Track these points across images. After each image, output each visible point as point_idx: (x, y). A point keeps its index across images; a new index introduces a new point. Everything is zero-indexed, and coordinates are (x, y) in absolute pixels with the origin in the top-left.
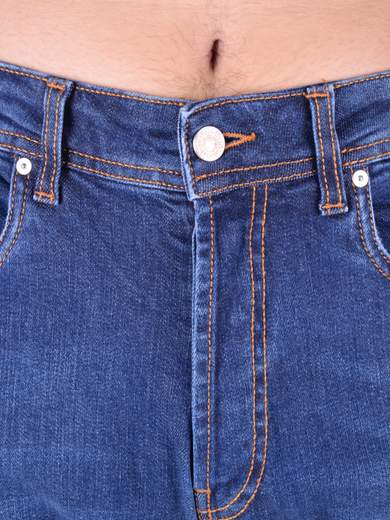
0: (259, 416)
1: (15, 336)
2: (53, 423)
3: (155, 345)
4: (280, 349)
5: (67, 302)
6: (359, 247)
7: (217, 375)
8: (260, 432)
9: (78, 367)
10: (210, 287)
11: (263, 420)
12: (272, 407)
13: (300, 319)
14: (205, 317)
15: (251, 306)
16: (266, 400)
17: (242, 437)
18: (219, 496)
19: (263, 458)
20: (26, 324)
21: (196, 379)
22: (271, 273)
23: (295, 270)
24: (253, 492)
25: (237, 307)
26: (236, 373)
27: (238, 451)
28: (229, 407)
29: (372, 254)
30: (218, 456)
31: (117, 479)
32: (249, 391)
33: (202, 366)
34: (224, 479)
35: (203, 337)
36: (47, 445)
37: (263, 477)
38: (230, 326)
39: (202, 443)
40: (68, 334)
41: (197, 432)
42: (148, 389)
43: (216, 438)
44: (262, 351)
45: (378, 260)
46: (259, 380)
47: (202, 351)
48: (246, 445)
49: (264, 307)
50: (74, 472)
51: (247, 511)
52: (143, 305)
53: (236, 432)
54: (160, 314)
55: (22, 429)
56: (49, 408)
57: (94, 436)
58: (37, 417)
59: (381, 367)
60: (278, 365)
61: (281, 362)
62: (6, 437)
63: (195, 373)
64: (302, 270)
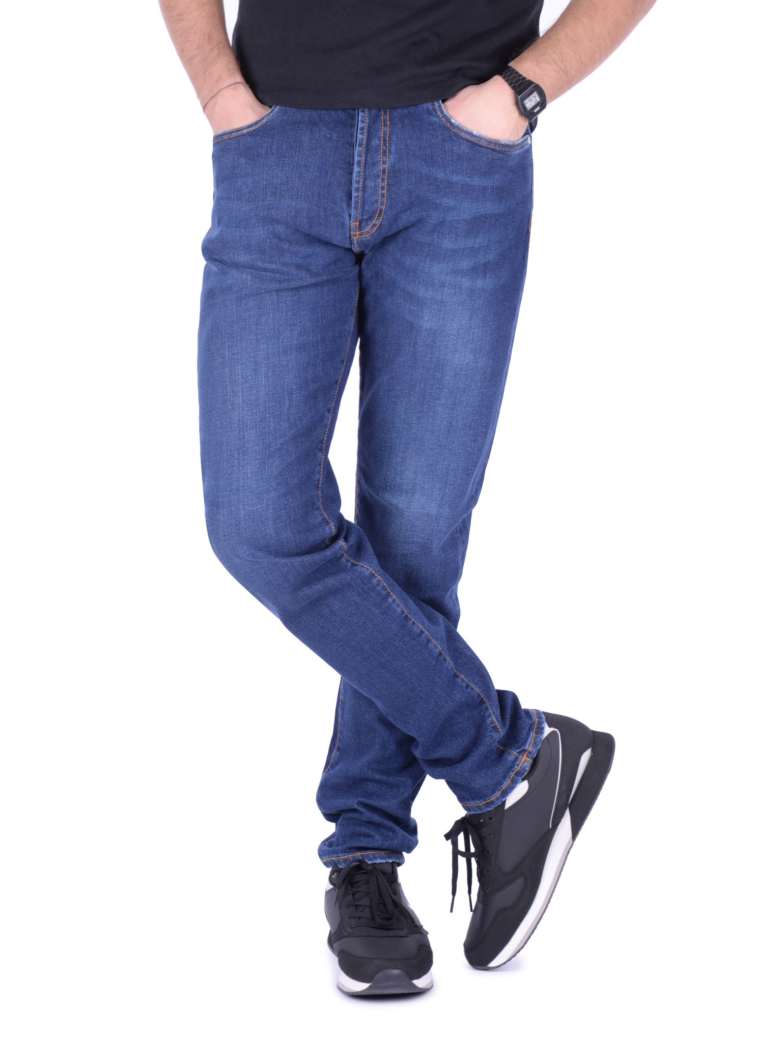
0: (383, 188)
1: (267, 153)
2: (284, 191)
3: (334, 156)
4: (394, 158)
5: (293, 137)
6: (434, 113)
7: (365, 168)
8: (383, 196)
9: (297, 166)
10: (365, 126)
11: (384, 190)
12: (388, 185)
13: (405, 145)
14: (362, 139)
15: (381, 137)
16: (386, 181)
17: (374, 198)
18: (363, 225)
19: (383, 208)
20: (273, 147)
21: (356, 169)
22: (392, 124)
23: (403, 123)
24: (378, 223)
25: (375, 137)
26: (374, 167)
27: (373, 204)
28: (370, 183)
29: (441, 116)
30: (363, 207)
31: (310, 216)
32: (379, 176)
33: (359, 162)
34: (365, 217)
35: (360, 149)
36: (280, 200)
37: (383, 216)
38: (372, 146)
39: (357, 200)
40: (293, 152)
41: (354, 194)
42: (329, 176)
43: (363, 198)
44: (386, 159)
45: (444, 119)
46: (384, 171)
47: (360, 156)
48: (376, 202)
49: (387, 139)
50: (291, 213)
51: (375, 231)
52: (330, 138)
53: (372, 195)
54: (338, 142)
55: (269, 193)
56: (282, 184)
57: (301, 196)
58: (276, 188)
59: (444, 171)
60: (393, 166)
61: (395, 164)
62: (261, 198)
63: (356, 166)
64: (406, 122)
